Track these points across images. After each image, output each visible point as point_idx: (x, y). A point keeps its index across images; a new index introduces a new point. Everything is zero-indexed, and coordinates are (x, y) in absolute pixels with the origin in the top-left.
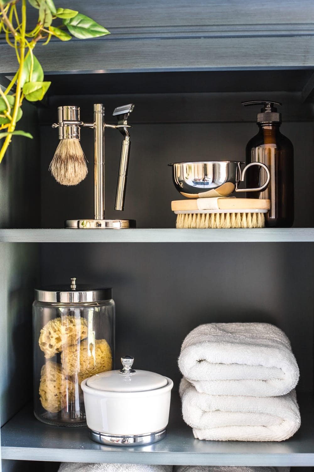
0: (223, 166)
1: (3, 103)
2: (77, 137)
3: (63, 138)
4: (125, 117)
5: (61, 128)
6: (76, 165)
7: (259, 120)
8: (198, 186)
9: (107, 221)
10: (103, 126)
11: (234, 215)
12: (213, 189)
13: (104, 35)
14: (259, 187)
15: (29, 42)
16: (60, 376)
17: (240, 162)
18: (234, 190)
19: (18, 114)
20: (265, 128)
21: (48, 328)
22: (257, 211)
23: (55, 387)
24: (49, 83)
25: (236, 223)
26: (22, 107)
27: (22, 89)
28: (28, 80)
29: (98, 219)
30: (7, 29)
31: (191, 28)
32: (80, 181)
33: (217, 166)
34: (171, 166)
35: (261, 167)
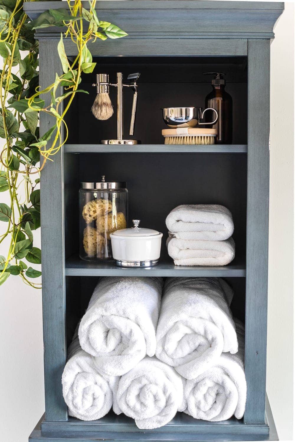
0: (191, 109)
1: (71, 74)
2: (107, 92)
3: (99, 92)
4: (135, 80)
5: (98, 87)
6: (107, 108)
7: (212, 84)
8: (177, 121)
9: (125, 140)
10: (122, 85)
11: (197, 138)
12: (186, 123)
13: (125, 36)
14: (212, 122)
15: (85, 40)
16: (96, 233)
17: (201, 108)
18: (198, 124)
19: (79, 80)
20: (216, 88)
21: (88, 206)
22: (210, 135)
23: (93, 239)
24: (95, 64)
25: (198, 142)
26: (81, 76)
27: (81, 66)
28: (84, 62)
29: (119, 139)
30: (72, 32)
31: (173, 33)
32: (109, 117)
33: (188, 110)
34: (162, 109)
35: (213, 111)
